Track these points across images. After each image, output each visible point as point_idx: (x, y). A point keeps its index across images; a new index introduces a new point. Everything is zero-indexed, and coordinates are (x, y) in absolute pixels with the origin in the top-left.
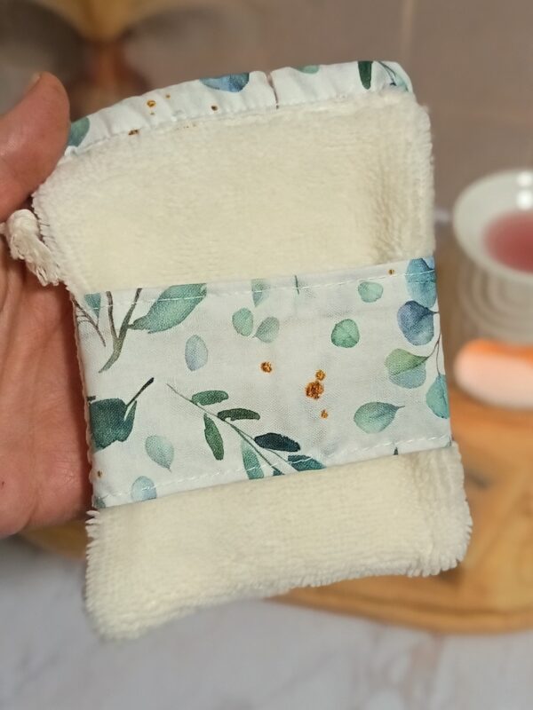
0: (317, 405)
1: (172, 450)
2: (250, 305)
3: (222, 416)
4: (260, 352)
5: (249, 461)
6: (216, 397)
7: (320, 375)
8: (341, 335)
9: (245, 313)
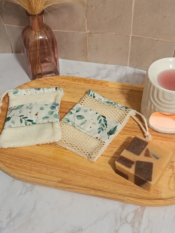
0: (37, 116)
1: (15, 122)
2: (29, 106)
3: (23, 118)
4: (29, 111)
5: (26, 123)
6: (23, 116)
7: (38, 113)
8: (41, 109)
9: (28, 107)
